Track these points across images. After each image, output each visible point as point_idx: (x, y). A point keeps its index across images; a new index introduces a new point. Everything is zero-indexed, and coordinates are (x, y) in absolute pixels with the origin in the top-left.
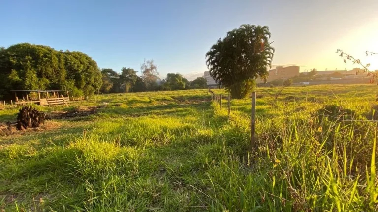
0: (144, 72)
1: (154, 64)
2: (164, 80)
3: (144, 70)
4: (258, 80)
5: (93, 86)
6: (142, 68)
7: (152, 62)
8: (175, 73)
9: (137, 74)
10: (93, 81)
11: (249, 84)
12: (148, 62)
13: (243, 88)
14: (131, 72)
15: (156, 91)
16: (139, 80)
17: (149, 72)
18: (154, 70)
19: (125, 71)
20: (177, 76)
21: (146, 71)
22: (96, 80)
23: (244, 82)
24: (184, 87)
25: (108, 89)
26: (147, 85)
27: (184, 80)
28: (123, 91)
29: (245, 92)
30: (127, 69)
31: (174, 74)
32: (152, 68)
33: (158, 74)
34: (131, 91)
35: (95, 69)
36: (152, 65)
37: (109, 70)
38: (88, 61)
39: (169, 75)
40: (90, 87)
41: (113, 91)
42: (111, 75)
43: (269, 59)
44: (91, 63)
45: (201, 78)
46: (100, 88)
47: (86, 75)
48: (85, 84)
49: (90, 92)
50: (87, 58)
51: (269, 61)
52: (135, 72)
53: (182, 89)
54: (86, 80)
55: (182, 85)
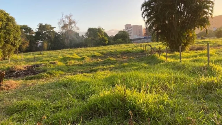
0: (62, 28)
1: (73, 18)
2: (83, 36)
3: (62, 25)
4: (198, 31)
5: (12, 44)
6: (59, 23)
7: (71, 16)
8: (97, 28)
9: (55, 30)
10: (12, 40)
11: (191, 35)
12: (66, 17)
13: (184, 39)
14: (49, 28)
15: (78, 48)
16: (57, 36)
17: (67, 28)
18: (73, 25)
19: (41, 27)
20: (99, 30)
21: (65, 26)
22: (15, 38)
23: (185, 34)
24: (107, 42)
25: (25, 47)
26: (67, 42)
27: (105, 35)
28: (41, 49)
29: (186, 45)
30: (44, 24)
31: (95, 29)
32: (71, 23)
33: (78, 29)
34: (49, 49)
35: (14, 26)
36: (70, 20)
37: (24, 26)
38: (6, 17)
39: (90, 30)
40: (9, 46)
41: (29, 50)
42: (26, 32)
43: (211, 8)
44: (10, 20)
45: (123, 32)
46: (18, 46)
47: (5, 33)
48: (3, 42)
49: (10, 51)
50: (5, 14)
51: (211, 10)
52: (53, 28)
53: (105, 45)
54: (5, 38)
55: (105, 41)
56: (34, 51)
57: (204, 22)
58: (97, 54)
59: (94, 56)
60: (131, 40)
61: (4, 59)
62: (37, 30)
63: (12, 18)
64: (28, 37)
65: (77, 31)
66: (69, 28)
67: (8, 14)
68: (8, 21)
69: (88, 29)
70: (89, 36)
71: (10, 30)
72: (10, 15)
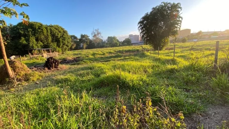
0: (93, 36)
1: (99, 31)
2: (105, 41)
3: (93, 35)
4: (171, 38)
5: (66, 45)
6: (92, 34)
7: (98, 29)
8: (113, 36)
9: (89, 37)
10: (66, 43)
11: (166, 41)
12: (96, 30)
13: (162, 43)
14: (86, 36)
15: (102, 48)
16: (91, 41)
17: (96, 36)
18: (99, 35)
19: (83, 36)
20: (114, 38)
21: (95, 36)
22: (68, 42)
23: (163, 40)
24: (118, 45)
25: (73, 47)
26: (96, 44)
27: (118, 41)
28: (82, 48)
29: (163, 46)
30: (83, 35)
32: (98, 34)
33: (102, 37)
34: (86, 48)
35: (67, 35)
36: (98, 32)
37: (73, 35)
38: (63, 31)
39: (109, 38)
40: (65, 46)
41: (76, 49)
42: (74, 39)
43: (179, 25)
44: (65, 32)
45: (128, 39)
46: (70, 47)
47: (63, 39)
48: (62, 44)
49: (65, 49)
50: (62, 29)
51: (179, 26)
52: (88, 36)
53: (117, 46)
54: (63, 42)
55: (117, 44)
56: (78, 50)
57: (174, 33)
58: (112, 51)
59: (110, 53)
60: (132, 44)
61: (63, 54)
62: (80, 38)
63: (66, 31)
64: (75, 42)
65: (102, 38)
66: (97, 37)
67: (63, 29)
68: (64, 32)
69: (108, 37)
70: (108, 41)
71: (65, 38)
72: (65, 29)
